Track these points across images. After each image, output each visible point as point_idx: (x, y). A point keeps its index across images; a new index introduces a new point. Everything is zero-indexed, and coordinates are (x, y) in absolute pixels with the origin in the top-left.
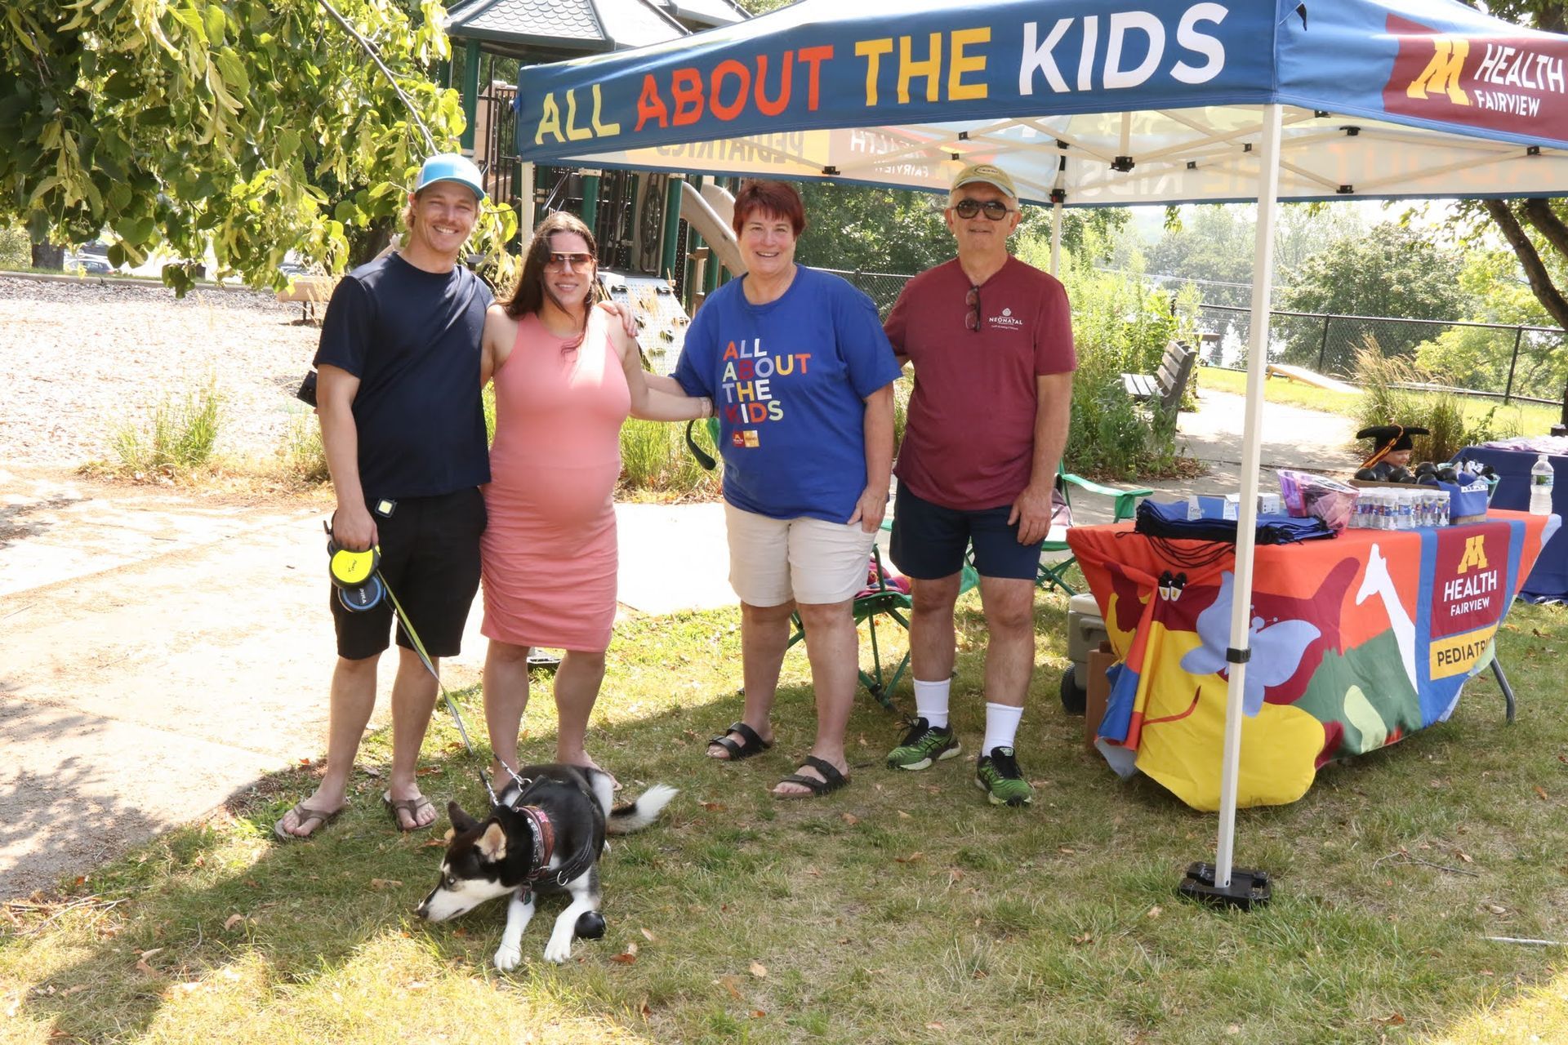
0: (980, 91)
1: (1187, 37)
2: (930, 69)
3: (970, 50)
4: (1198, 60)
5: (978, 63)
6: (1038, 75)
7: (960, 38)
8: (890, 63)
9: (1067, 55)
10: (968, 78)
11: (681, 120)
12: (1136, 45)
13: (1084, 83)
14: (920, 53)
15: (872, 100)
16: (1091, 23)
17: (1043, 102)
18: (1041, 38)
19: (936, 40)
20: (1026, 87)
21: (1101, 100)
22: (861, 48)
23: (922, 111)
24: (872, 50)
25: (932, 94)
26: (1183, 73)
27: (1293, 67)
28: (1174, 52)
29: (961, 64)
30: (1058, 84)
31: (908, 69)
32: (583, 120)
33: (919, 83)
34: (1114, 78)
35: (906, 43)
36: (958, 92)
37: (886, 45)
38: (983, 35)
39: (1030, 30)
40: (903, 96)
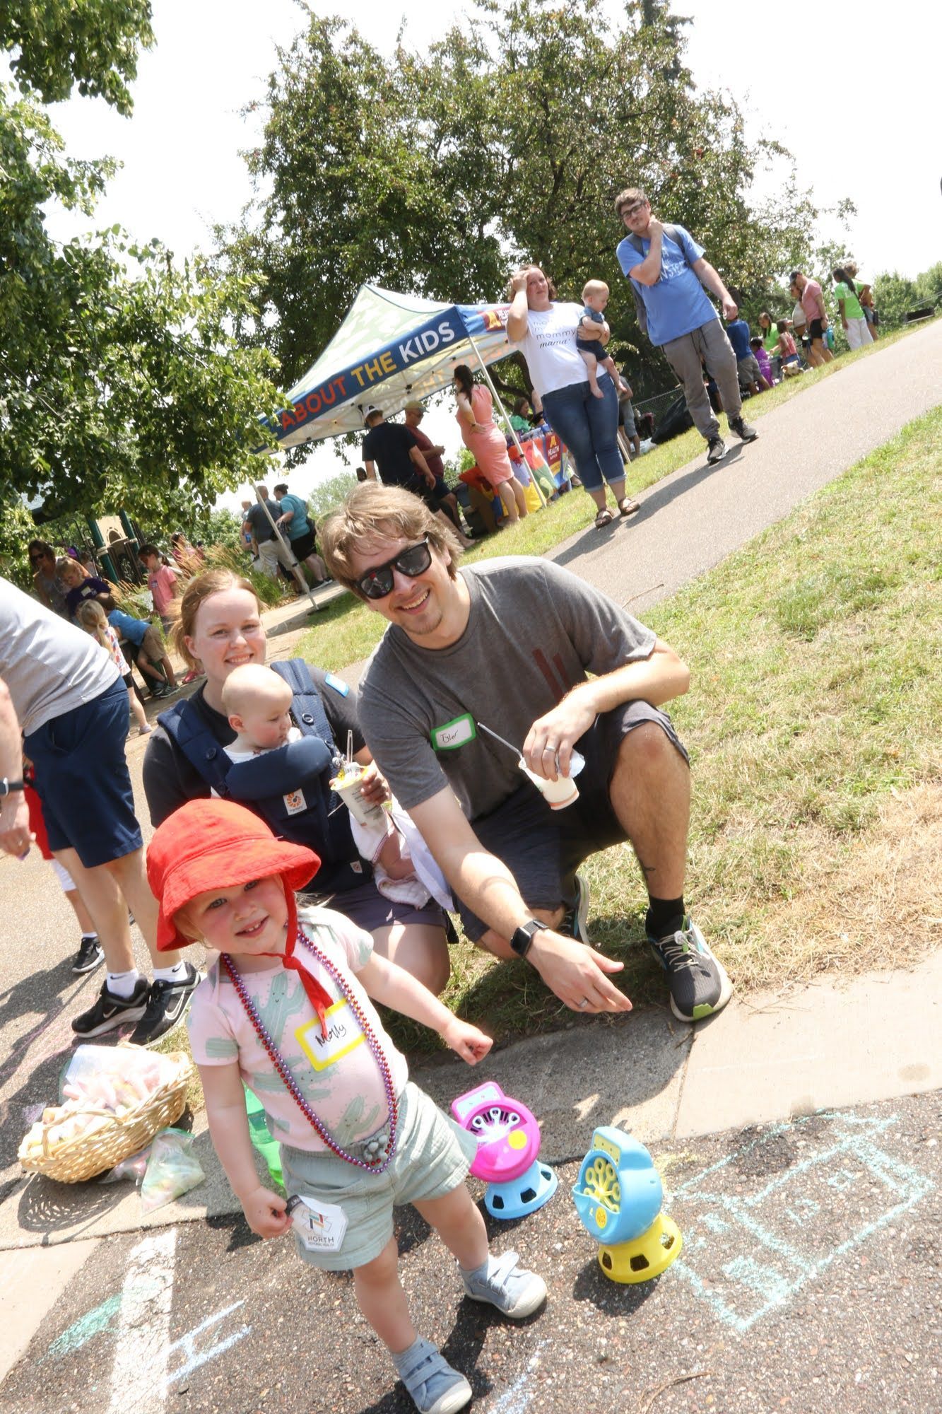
0: (394, 367)
1: (442, 332)
2: (377, 368)
3: (386, 359)
4: (448, 335)
5: (390, 361)
6: (409, 356)
7: (381, 358)
8: (363, 373)
9: (413, 348)
10: (388, 366)
11: (299, 420)
12: (430, 339)
13: (422, 352)
14: (371, 366)
15: (362, 383)
16: (417, 339)
17: (413, 361)
18: (405, 348)
19: (375, 361)
20: (406, 360)
21: (428, 354)
22: (353, 373)
23: (379, 379)
24: (357, 372)
25: (380, 374)
26: (445, 340)
27: (470, 329)
28: (441, 337)
29: (385, 364)
30: (415, 355)
31: (369, 372)
33: (375, 373)
34: (429, 348)
35: (367, 366)
36: (387, 370)
37: (361, 369)
38: (388, 354)
39: (401, 347)
40: (372, 378)
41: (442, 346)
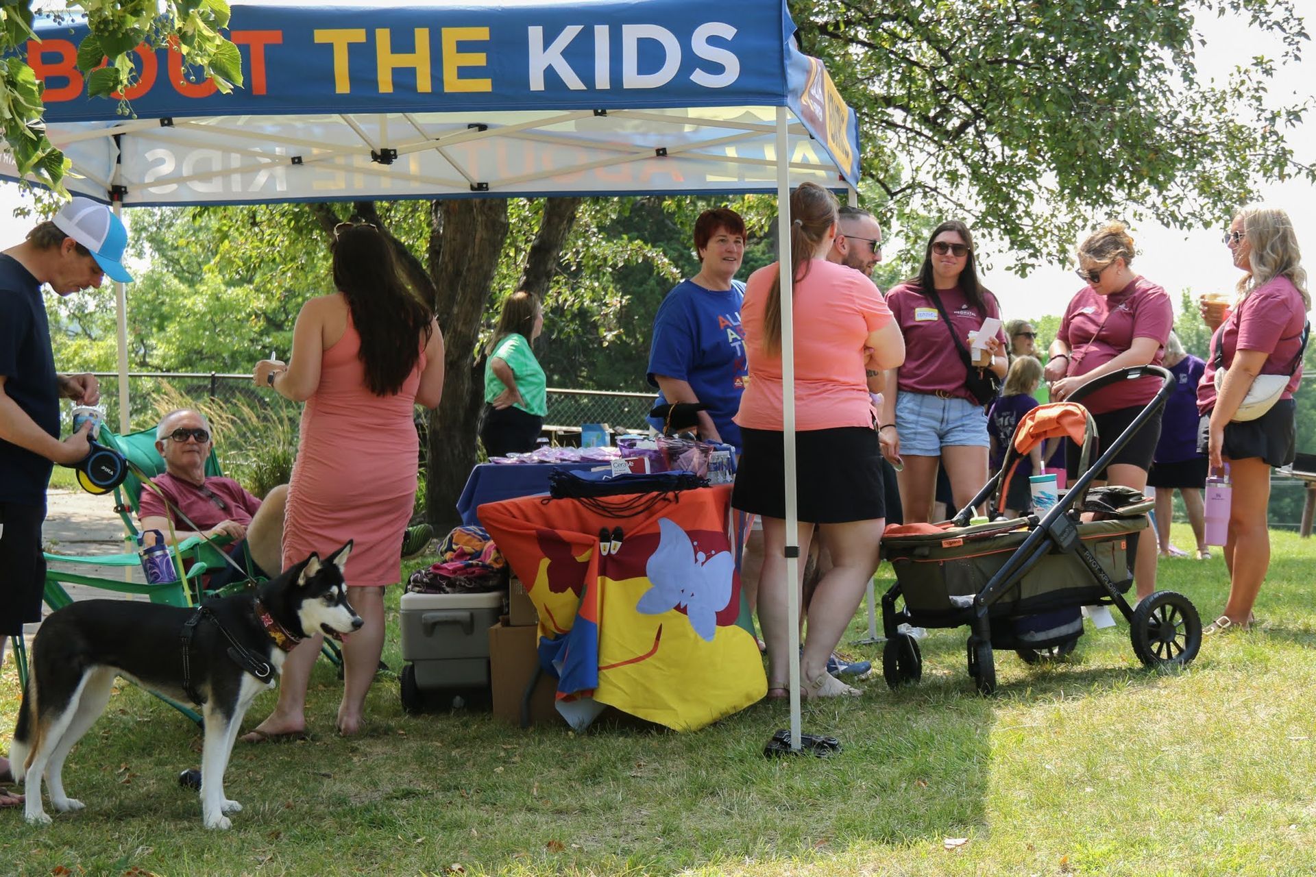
0: (484, 85)
2: (419, 60)
3: (464, 47)
4: (716, 68)
5: (478, 59)
6: (550, 73)
7: (450, 36)
9: (580, 54)
10: (464, 72)
13: (602, 80)
14: (403, 45)
15: (343, 86)
16: (602, 33)
17: (557, 98)
18: (548, 41)
19: (422, 36)
20: (537, 83)
21: (624, 98)
22: (323, 36)
23: (411, 101)
24: (340, 40)
25: (424, 84)
26: (700, 77)
28: (690, 61)
29: (456, 59)
30: (573, 82)
31: (387, 62)
33: (405, 74)
34: (632, 79)
35: (383, 34)
36: (453, 84)
37: (359, 35)
38: (482, 34)
39: (535, 34)
40: (385, 85)
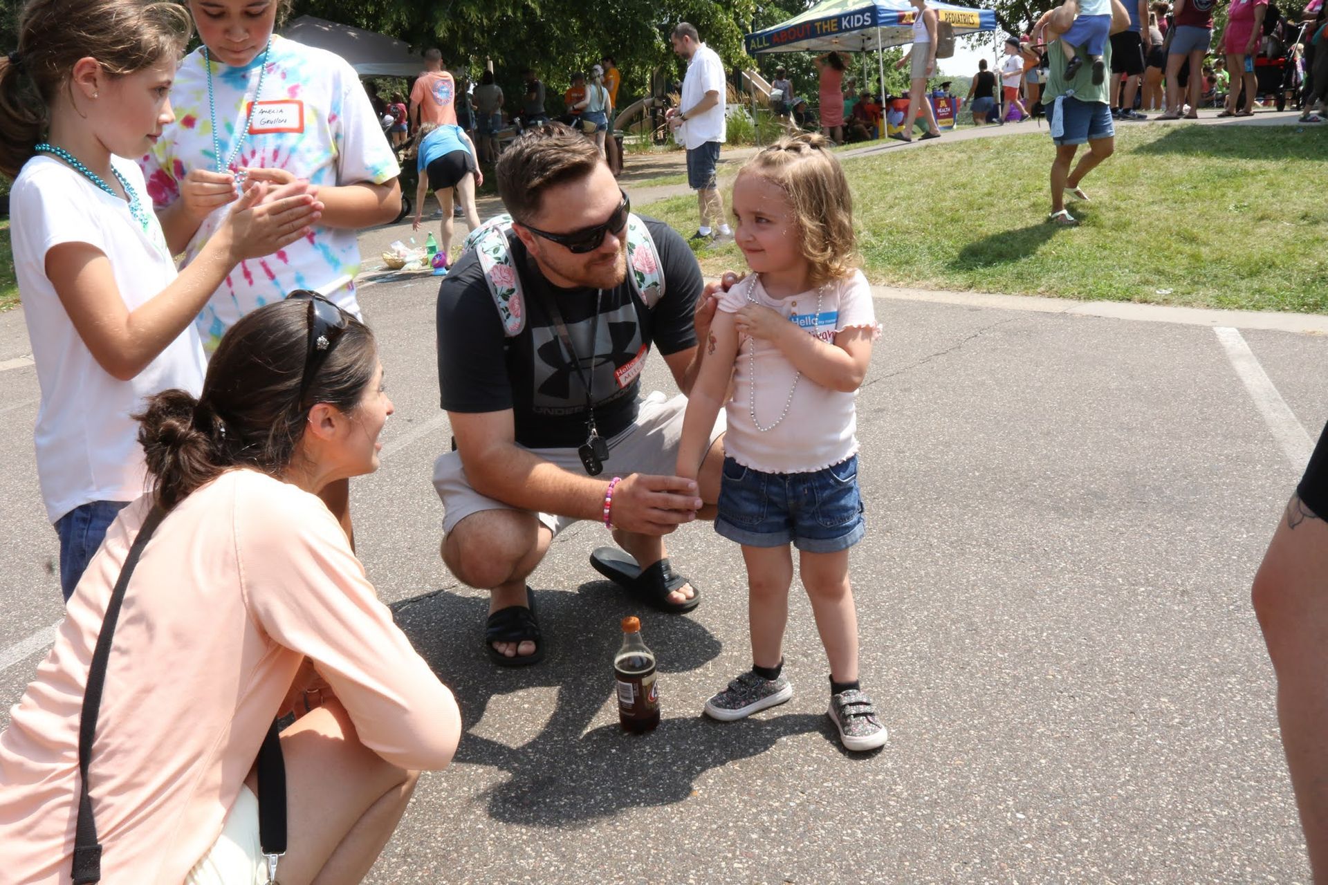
0: (837, 29)
1: (866, 18)
2: (829, 26)
4: (868, 21)
5: (836, 24)
6: (845, 26)
8: (821, 26)
9: (849, 22)
10: (834, 27)
11: (783, 40)
12: (859, 20)
13: (852, 26)
14: (826, 24)
16: (852, 17)
17: (847, 30)
19: (829, 22)
20: (843, 28)
21: (855, 28)
22: (815, 24)
23: (828, 33)
24: (818, 24)
25: (829, 30)
27: (880, 21)
28: (864, 21)
29: (833, 25)
30: (848, 27)
31: (824, 27)
32: (761, 43)
33: (826, 29)
34: (856, 25)
35: (823, 23)
36: (833, 30)
37: (821, 23)
38: (835, 20)
39: (843, 19)
41: (863, 27)
